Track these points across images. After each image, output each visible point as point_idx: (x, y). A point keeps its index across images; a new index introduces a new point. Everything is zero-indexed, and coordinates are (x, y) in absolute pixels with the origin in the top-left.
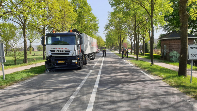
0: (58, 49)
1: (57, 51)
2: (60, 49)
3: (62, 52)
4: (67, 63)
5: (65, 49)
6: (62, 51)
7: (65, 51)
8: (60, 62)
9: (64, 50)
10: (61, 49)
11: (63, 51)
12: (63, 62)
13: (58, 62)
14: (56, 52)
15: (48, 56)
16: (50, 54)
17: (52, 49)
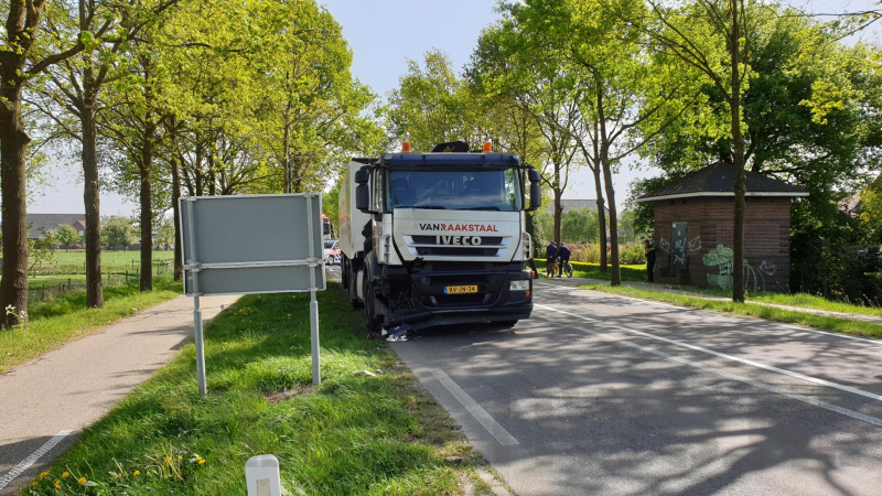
0: (451, 227)
1: (444, 238)
2: (458, 228)
3: (467, 246)
4: (487, 296)
5: (483, 228)
6: (469, 241)
7: (480, 240)
8: (458, 290)
9: (477, 234)
10: (464, 228)
11: (471, 237)
12: (472, 289)
13: (449, 290)
14: (442, 242)
15: (399, 263)
16: (410, 254)
17: (423, 229)
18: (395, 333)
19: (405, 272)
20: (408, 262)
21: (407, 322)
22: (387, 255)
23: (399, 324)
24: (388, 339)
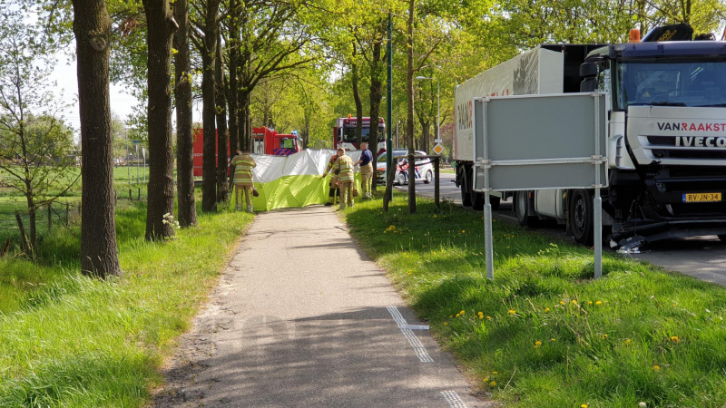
0: (693, 127)
1: (685, 139)
2: (701, 127)
3: (710, 147)
7: (725, 142)
8: (698, 197)
9: (723, 135)
10: (708, 127)
11: (716, 138)
12: (715, 197)
13: (689, 198)
14: (682, 143)
15: (631, 166)
16: (646, 157)
17: (661, 129)
18: (626, 244)
19: (637, 177)
20: (642, 166)
21: (641, 233)
22: (618, 159)
23: (631, 234)
24: (620, 251)
